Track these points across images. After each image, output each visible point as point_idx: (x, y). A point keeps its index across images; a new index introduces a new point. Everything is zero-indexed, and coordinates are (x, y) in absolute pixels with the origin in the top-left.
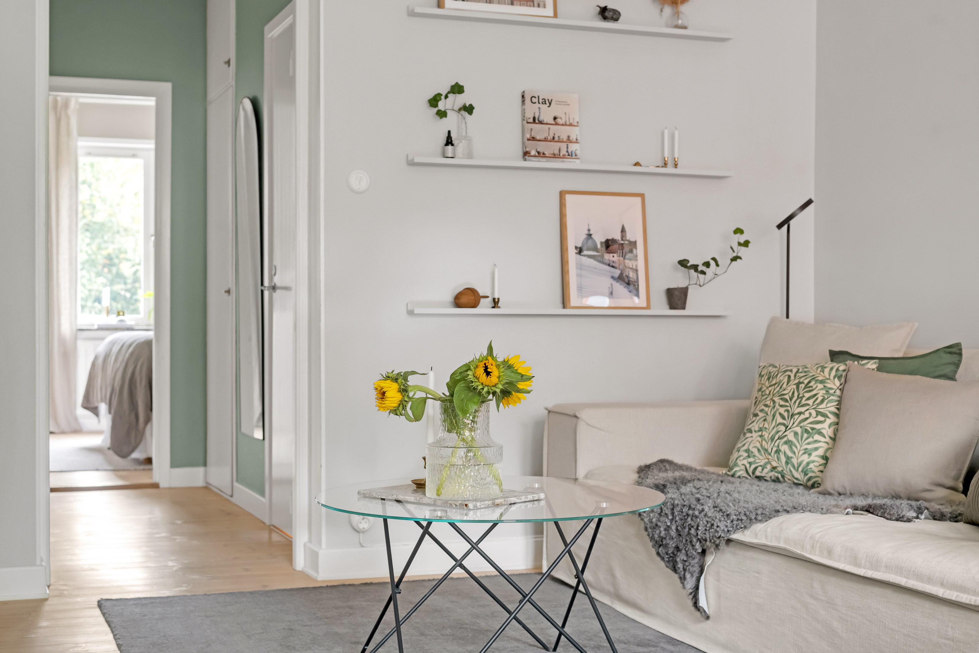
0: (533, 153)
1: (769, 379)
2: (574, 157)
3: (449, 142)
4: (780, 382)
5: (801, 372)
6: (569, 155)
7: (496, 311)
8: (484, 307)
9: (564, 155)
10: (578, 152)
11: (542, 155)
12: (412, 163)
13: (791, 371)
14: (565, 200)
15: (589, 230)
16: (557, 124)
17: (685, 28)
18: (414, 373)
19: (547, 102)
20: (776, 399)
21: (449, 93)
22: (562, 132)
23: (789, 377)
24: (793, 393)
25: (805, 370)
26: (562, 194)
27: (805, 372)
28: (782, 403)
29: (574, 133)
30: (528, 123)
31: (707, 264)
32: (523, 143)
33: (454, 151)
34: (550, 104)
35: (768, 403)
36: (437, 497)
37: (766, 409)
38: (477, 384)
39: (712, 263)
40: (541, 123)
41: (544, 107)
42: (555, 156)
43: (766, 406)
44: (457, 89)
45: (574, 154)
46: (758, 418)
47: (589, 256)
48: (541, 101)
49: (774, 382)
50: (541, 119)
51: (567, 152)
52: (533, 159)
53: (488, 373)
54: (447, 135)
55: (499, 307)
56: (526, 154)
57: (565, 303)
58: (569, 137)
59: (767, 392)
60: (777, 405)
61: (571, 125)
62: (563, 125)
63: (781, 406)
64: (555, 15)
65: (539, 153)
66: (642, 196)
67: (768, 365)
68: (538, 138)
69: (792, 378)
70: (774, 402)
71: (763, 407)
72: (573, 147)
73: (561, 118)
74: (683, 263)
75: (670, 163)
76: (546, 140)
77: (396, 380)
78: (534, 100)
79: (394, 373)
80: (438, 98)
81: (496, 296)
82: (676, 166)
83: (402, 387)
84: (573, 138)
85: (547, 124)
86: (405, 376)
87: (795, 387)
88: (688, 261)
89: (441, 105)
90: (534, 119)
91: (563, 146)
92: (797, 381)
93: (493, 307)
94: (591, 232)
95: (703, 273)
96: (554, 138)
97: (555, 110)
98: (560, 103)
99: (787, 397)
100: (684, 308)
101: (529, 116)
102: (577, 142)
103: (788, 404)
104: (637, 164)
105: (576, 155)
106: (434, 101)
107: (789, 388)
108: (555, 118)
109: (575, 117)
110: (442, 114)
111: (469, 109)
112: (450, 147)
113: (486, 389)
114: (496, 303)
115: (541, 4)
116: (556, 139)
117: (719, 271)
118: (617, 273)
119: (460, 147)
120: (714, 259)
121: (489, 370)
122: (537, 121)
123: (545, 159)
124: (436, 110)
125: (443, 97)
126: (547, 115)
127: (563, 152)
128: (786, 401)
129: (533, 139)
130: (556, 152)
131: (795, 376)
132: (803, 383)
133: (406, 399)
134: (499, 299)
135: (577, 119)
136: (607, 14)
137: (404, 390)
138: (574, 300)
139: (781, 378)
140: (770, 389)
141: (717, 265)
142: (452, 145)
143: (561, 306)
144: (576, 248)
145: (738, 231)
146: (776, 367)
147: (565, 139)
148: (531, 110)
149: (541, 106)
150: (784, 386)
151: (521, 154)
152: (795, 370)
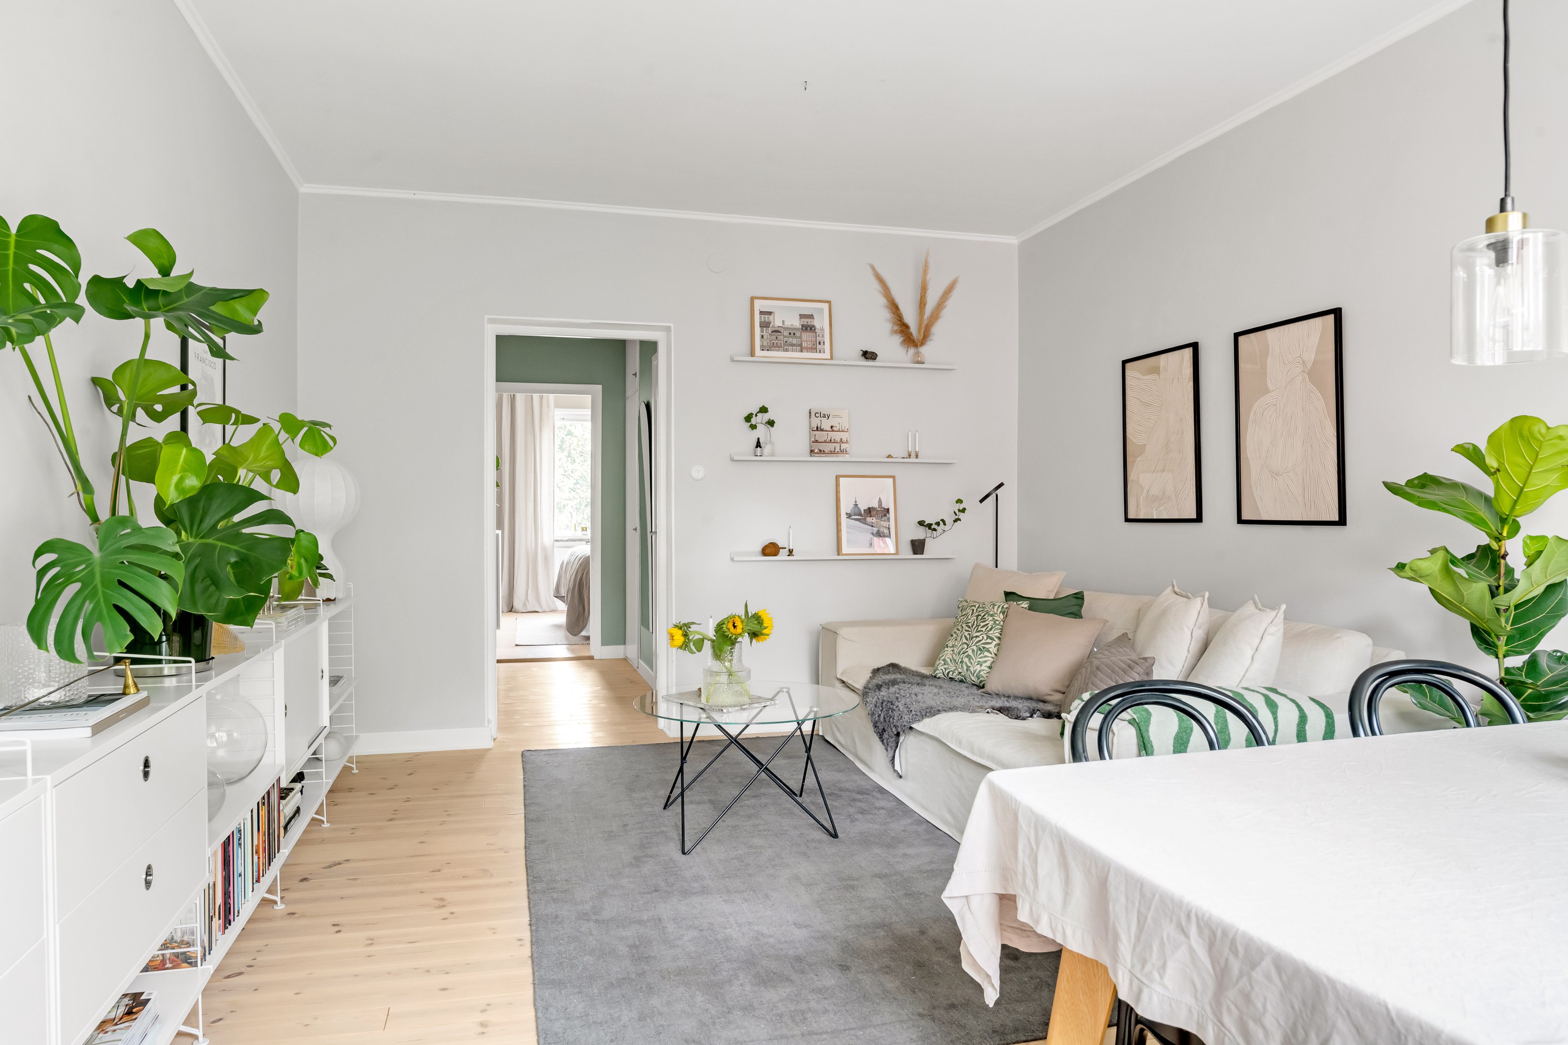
0: (816, 451)
1: (961, 611)
2: (845, 453)
3: (758, 445)
4: (967, 613)
5: (981, 608)
6: (841, 451)
7: (790, 558)
8: (783, 555)
9: (838, 452)
10: (848, 449)
11: (822, 452)
12: (733, 460)
13: (975, 606)
14: (839, 482)
15: (856, 502)
16: (833, 431)
17: (923, 363)
18: (693, 623)
19: (826, 416)
20: (964, 625)
21: (758, 412)
22: (837, 436)
23: (973, 610)
24: (974, 622)
25: (984, 606)
26: (838, 478)
27: (983, 608)
28: (967, 629)
29: (844, 436)
30: (813, 431)
31: (938, 524)
32: (810, 444)
33: (762, 452)
34: (828, 418)
35: (959, 628)
36: (706, 703)
37: (958, 632)
38: (728, 633)
39: (941, 523)
40: (822, 430)
41: (824, 420)
42: (832, 453)
43: (958, 629)
44: (764, 410)
45: (845, 451)
46: (953, 637)
47: (856, 520)
48: (822, 416)
49: (964, 613)
50: (822, 428)
51: (840, 449)
52: (816, 455)
53: (735, 627)
54: (757, 441)
55: (793, 555)
56: (812, 451)
57: (839, 551)
58: (841, 439)
59: (960, 620)
60: (964, 630)
61: (843, 431)
62: (837, 431)
63: (966, 631)
64: (832, 358)
65: (820, 451)
66: (893, 477)
67: (963, 600)
68: (820, 441)
69: (975, 611)
70: (962, 627)
71: (956, 630)
72: (844, 446)
73: (836, 427)
74: (921, 523)
75: (913, 455)
76: (825, 442)
77: (680, 628)
78: (817, 415)
79: (681, 623)
80: (751, 416)
81: (791, 548)
82: (917, 456)
83: (684, 633)
84: (844, 440)
85: (826, 431)
86: (688, 625)
87: (975, 618)
88: (924, 522)
89: (753, 421)
90: (817, 427)
91: (837, 446)
92: (977, 614)
93: (789, 555)
94: (857, 503)
95: (935, 530)
96: (831, 440)
97: (832, 421)
98: (835, 416)
99: (970, 624)
100: (923, 554)
101: (814, 426)
102: (847, 442)
103: (970, 630)
104: (889, 456)
105: (846, 452)
106: (748, 418)
107: (972, 619)
108: (832, 427)
109: (845, 425)
110: (753, 427)
111: (771, 423)
112: (759, 448)
113: (734, 637)
114: (791, 552)
115: (822, 351)
116: (833, 441)
117: (946, 528)
118: (875, 530)
119: (767, 449)
120: (943, 520)
121: (735, 625)
122: (819, 430)
123: (824, 455)
124: (750, 424)
125: (754, 416)
126: (826, 425)
127: (838, 449)
128: (969, 627)
129: (817, 441)
130: (833, 449)
131: (977, 610)
132: (980, 615)
133: (687, 641)
134: (792, 549)
135: (848, 427)
136: (867, 356)
137: (685, 635)
138: (845, 549)
139: (968, 611)
140: (961, 618)
141: (945, 524)
142: (761, 447)
143: (836, 553)
144: (847, 514)
145: (959, 501)
146: (967, 602)
147: (838, 441)
148: (816, 422)
149: (822, 419)
150: (969, 617)
151: (809, 451)
152: (977, 606)
